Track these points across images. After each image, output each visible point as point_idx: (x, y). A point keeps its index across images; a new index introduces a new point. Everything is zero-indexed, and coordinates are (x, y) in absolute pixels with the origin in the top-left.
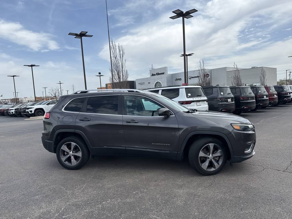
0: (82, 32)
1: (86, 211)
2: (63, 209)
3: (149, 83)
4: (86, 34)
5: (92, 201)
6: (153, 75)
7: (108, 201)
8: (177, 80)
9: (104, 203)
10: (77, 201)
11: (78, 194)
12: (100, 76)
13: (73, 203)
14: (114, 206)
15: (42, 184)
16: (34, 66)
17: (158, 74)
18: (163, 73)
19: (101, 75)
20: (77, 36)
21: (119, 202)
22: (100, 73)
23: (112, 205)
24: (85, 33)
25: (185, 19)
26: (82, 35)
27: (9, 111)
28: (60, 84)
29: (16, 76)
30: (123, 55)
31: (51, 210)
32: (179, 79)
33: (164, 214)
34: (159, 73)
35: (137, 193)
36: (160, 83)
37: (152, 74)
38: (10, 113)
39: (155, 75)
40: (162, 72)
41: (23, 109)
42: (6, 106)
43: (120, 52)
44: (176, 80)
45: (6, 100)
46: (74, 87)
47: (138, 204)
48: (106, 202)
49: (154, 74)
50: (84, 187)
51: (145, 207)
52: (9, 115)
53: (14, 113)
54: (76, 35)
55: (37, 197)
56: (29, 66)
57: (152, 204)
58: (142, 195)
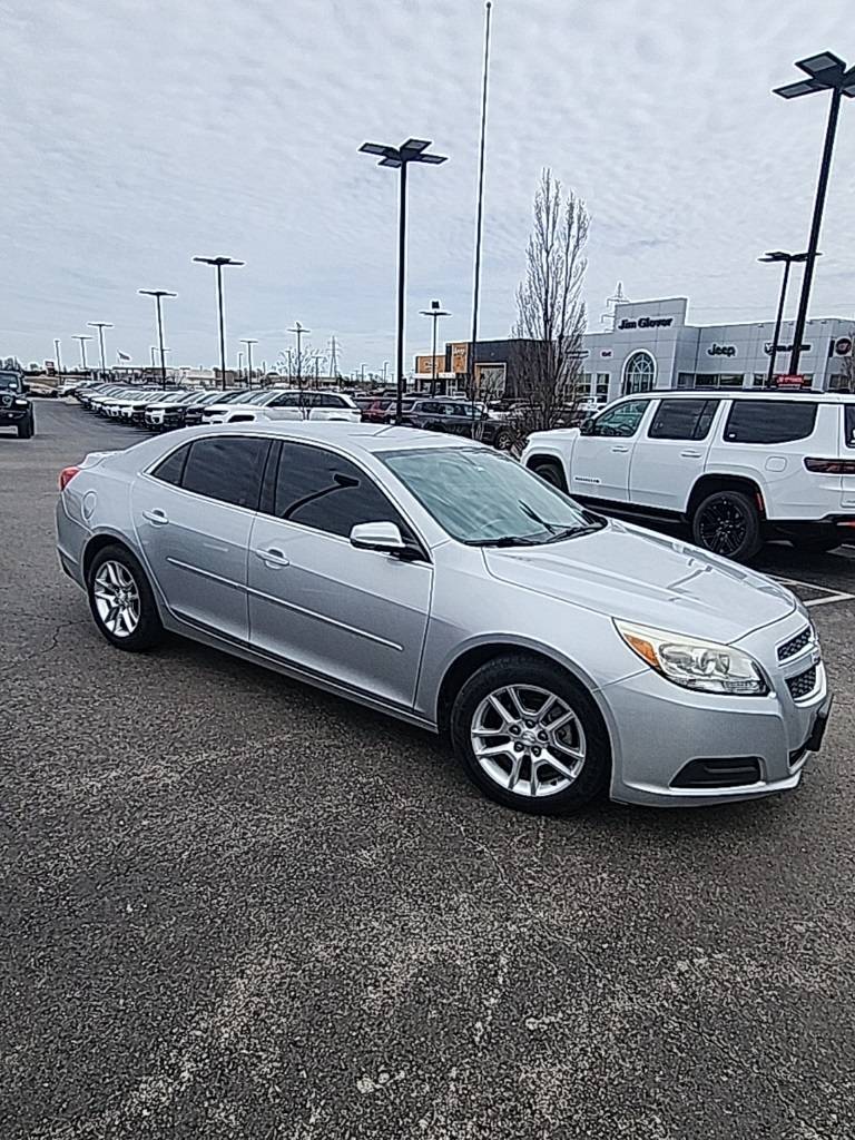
0: (411, 141)
4: (424, 152)
6: (626, 325)
8: (716, 351)
12: (436, 314)
16: (226, 262)
17: (647, 323)
18: (667, 322)
19: (438, 311)
20: (388, 157)
22: (435, 305)
25: (843, 97)
27: (147, 413)
28: (299, 331)
29: (165, 294)
30: (578, 241)
32: (725, 348)
34: (652, 318)
36: (648, 358)
37: (623, 322)
38: (149, 420)
39: (632, 325)
40: (661, 318)
41: (192, 411)
42: (132, 392)
43: (569, 227)
44: (713, 354)
45: (127, 369)
46: (337, 346)
49: (630, 321)
52: (145, 424)
53: (161, 421)
54: (388, 153)
56: (210, 262)
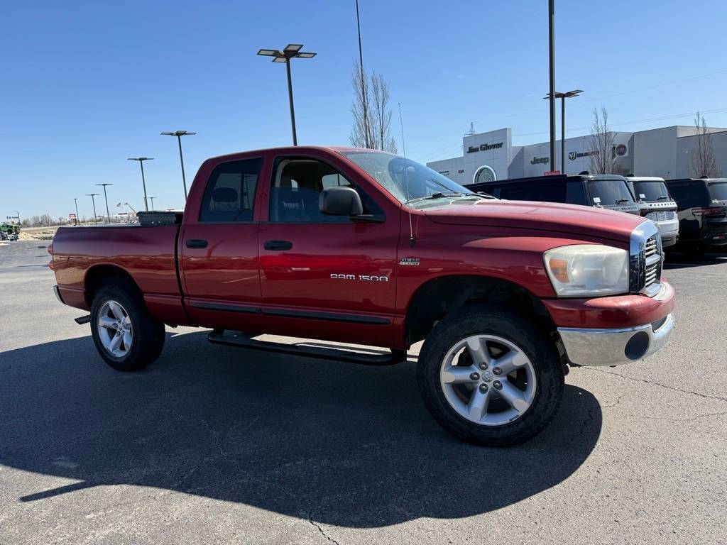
0: (290, 45)
1: (241, 481)
2: (192, 471)
3: (459, 172)
4: (300, 51)
5: (262, 458)
6: (471, 150)
7: (298, 463)
8: (536, 161)
9: (287, 465)
10: (228, 457)
11: (233, 441)
13: (217, 459)
14: (309, 474)
15: (162, 410)
16: (184, 133)
17: (486, 147)
18: (499, 145)
20: (278, 57)
21: (324, 467)
23: (305, 473)
24: (295, 48)
26: (290, 54)
29: (146, 159)
30: (384, 100)
31: (165, 472)
32: (541, 159)
33: (427, 505)
34: (489, 144)
35: (373, 447)
36: (489, 171)
37: (470, 148)
39: (476, 150)
40: (495, 143)
43: (376, 93)
44: (533, 164)
47: (367, 476)
48: (294, 463)
49: (474, 147)
50: (251, 424)
51: (382, 485)
54: (276, 54)
55: (144, 439)
56: (172, 134)
57: (403, 479)
58: (382, 454)
